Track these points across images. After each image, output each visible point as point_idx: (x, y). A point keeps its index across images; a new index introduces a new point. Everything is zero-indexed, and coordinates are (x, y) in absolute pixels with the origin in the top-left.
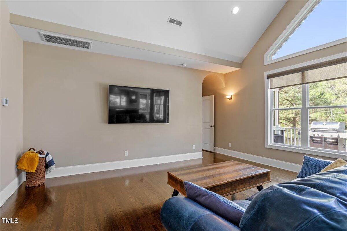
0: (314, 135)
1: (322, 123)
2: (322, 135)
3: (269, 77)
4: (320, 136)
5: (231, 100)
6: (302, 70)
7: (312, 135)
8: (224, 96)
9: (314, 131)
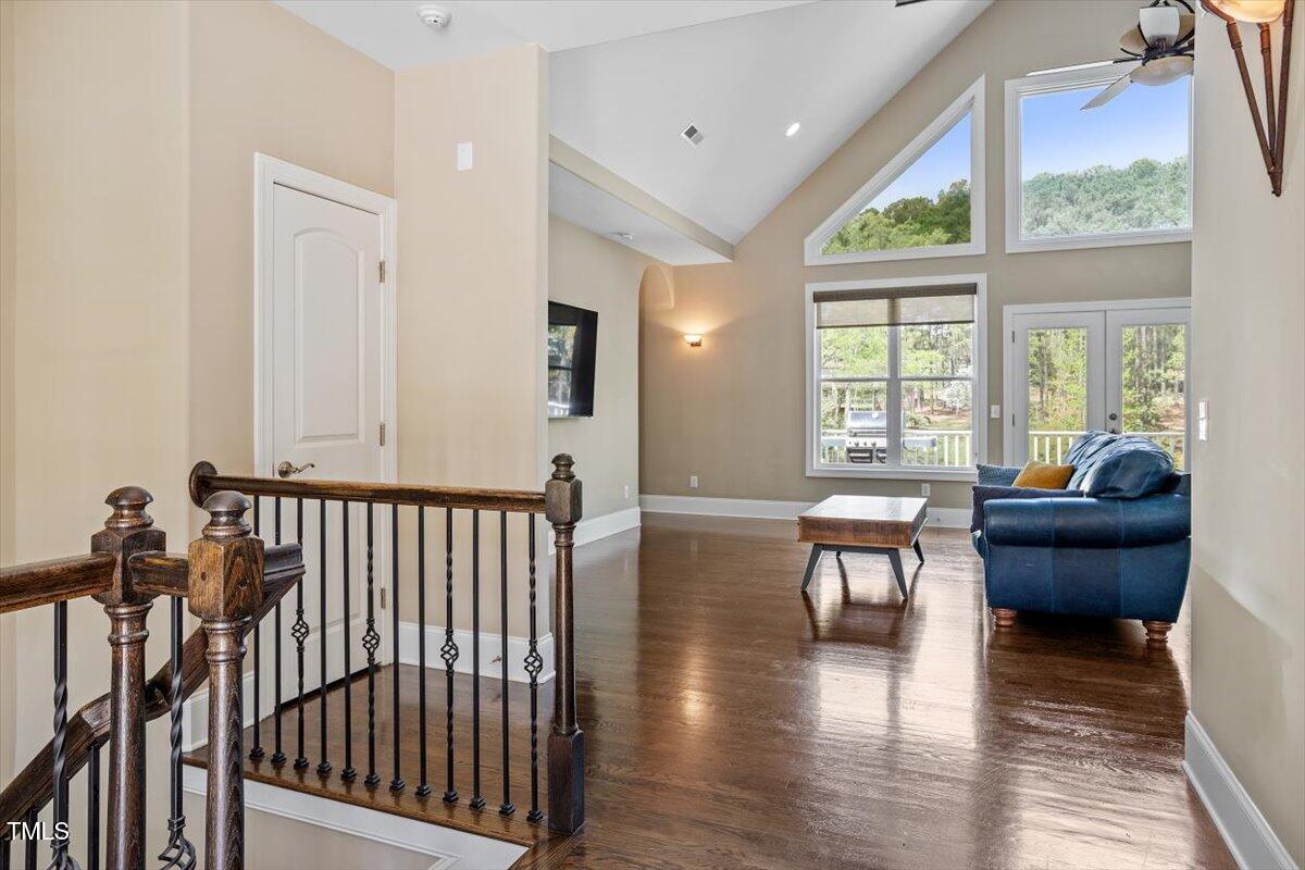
0: (857, 444)
1: (871, 414)
2: (874, 444)
3: (819, 298)
4: (869, 445)
5: (696, 349)
6: (893, 295)
7: (853, 445)
8: (676, 336)
9: (855, 435)
